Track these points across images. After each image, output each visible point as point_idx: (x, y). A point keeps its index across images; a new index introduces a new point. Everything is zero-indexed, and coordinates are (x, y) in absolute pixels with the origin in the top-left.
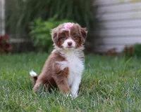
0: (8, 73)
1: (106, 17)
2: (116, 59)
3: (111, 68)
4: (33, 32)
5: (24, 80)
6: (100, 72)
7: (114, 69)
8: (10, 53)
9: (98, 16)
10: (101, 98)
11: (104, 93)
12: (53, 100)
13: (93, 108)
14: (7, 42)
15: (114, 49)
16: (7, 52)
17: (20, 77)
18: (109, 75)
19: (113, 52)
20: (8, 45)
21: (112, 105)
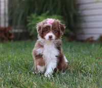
0: (10, 56)
1: (86, 12)
2: (93, 45)
3: (89, 52)
4: (30, 24)
5: (23, 61)
6: (81, 56)
8: (12, 41)
9: (80, 12)
10: (82, 75)
11: (84, 72)
13: (75, 83)
14: (10, 31)
15: (92, 38)
16: (10, 40)
17: (20, 59)
18: (88, 58)
19: (91, 39)
20: (10, 35)
21: (90, 82)
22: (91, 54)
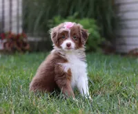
0: (24, 73)
1: (128, 15)
3: (133, 69)
6: (121, 74)
7: (136, 70)
8: (27, 53)
9: (120, 15)
10: (122, 100)
11: (125, 96)
12: (72, 102)
13: (113, 111)
14: (25, 40)
15: (136, 49)
16: (24, 51)
18: (131, 77)
19: (135, 52)
20: (25, 44)
21: (133, 109)
22: (135, 71)
